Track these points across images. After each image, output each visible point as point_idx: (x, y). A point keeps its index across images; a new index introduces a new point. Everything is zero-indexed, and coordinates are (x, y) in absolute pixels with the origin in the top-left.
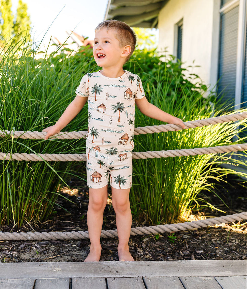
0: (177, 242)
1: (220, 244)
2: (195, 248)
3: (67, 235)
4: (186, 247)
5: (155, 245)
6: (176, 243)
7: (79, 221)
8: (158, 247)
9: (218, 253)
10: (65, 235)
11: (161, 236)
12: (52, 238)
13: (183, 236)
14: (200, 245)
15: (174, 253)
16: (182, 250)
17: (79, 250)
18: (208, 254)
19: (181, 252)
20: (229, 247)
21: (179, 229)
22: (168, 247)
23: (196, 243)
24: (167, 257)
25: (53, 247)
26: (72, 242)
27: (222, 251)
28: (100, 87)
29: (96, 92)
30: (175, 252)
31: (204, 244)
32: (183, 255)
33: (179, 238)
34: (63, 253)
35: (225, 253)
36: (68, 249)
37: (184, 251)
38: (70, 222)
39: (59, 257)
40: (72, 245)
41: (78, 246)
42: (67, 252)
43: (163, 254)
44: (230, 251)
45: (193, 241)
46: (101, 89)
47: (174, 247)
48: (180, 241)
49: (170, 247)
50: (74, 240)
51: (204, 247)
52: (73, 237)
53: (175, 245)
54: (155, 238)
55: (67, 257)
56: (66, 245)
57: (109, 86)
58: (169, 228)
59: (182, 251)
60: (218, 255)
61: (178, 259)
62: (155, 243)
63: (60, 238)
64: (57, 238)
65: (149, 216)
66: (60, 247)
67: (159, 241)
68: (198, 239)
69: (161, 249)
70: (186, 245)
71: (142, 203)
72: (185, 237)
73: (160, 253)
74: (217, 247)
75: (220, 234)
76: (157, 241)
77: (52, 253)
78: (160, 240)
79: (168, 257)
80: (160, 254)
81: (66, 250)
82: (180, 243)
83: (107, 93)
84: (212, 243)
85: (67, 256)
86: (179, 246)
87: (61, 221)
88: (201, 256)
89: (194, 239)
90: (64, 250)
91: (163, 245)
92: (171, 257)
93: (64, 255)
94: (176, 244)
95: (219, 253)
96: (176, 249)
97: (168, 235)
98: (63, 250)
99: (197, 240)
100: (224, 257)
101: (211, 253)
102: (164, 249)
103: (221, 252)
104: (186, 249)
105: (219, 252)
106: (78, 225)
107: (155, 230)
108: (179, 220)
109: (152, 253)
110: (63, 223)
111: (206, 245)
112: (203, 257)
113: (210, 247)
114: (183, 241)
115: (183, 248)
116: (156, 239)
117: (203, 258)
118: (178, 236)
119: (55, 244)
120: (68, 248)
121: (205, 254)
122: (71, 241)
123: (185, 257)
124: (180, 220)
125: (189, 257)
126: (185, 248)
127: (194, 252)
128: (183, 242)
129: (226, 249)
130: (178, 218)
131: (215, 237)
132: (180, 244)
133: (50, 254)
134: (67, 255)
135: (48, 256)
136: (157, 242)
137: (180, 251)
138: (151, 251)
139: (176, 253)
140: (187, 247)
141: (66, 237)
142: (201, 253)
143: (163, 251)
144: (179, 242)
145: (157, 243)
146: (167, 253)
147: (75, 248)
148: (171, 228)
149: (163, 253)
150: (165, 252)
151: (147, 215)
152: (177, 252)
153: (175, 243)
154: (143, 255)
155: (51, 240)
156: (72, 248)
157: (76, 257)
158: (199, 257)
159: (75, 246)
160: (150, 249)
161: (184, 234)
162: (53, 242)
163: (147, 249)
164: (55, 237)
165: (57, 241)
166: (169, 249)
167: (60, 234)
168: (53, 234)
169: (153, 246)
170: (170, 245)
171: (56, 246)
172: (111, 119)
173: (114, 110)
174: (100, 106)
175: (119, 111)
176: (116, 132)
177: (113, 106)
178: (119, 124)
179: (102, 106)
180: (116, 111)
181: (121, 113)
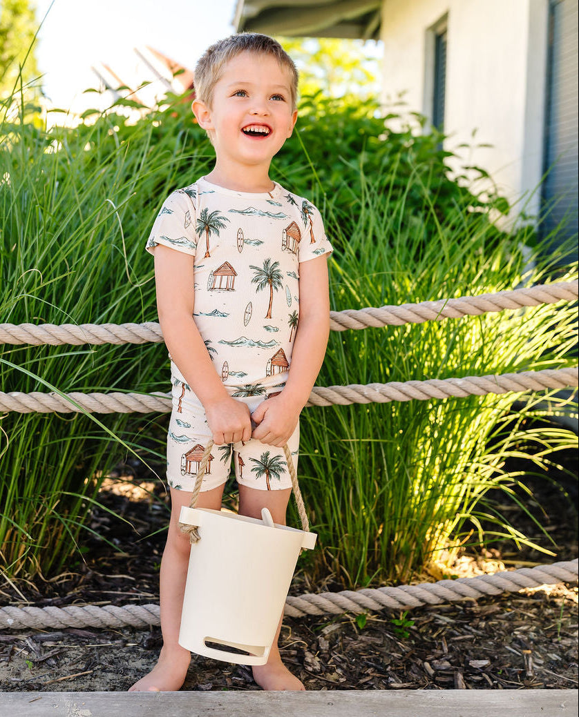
0: (417, 636)
1: (536, 643)
2: (467, 653)
3: (113, 615)
4: (442, 649)
5: (355, 645)
6: (416, 640)
7: (149, 575)
8: (365, 651)
9: (530, 668)
10: (108, 615)
11: (374, 618)
12: (71, 624)
13: (436, 618)
14: (480, 645)
15: (408, 667)
16: (430, 657)
17: (144, 656)
18: (503, 671)
19: (427, 665)
20: (562, 651)
21: (422, 600)
22: (392, 649)
23: (471, 640)
24: (387, 678)
25: (74, 649)
26: (128, 633)
27: (541, 662)
28: (218, 216)
29: (208, 231)
30: (411, 664)
31: (491, 643)
32: (432, 672)
33: (424, 625)
34: (100, 664)
35: (550, 669)
36: (115, 655)
37: (436, 661)
38: (125, 576)
39: (89, 677)
40: (127, 642)
41: (143, 647)
42: (112, 663)
43: (377, 670)
44: (564, 661)
45: (463, 634)
46: (222, 221)
47: (408, 648)
48: (427, 632)
49: (399, 650)
50: (133, 629)
51: (492, 651)
52: (128, 619)
53: (410, 645)
54: (355, 623)
55: (110, 676)
56: (110, 643)
57: (242, 212)
58: (394, 598)
59: (430, 662)
60: (530, 674)
61: (417, 683)
62: (355, 639)
63: (93, 623)
64: (87, 623)
65: (341, 563)
66: (92, 649)
67: (367, 633)
68: (477, 628)
69: (371, 654)
70: (441, 644)
71: (322, 525)
72: (440, 622)
73: (369, 667)
74: (529, 652)
75: (539, 614)
76: (361, 632)
77: (70, 665)
78: (371, 629)
79: (391, 679)
80: (369, 671)
81: (110, 656)
82: (425, 638)
83: (240, 232)
84: (516, 640)
85: (110, 674)
86: (424, 649)
87: (101, 575)
88: (484, 675)
89: (466, 626)
90: (103, 657)
91: (377, 645)
92: (400, 677)
93: (104, 670)
94: (413, 642)
95: (533, 668)
96: (412, 656)
97: (393, 616)
98: (99, 656)
99: (474, 630)
100: (546, 679)
101: (511, 667)
102: (380, 655)
103: (539, 665)
104: (441, 656)
105: (534, 664)
106: (147, 586)
107: (355, 601)
108: (426, 572)
109: (347, 666)
110: (106, 579)
111: (498, 646)
112: (487, 677)
113: (510, 652)
114: (433, 632)
115: (433, 653)
116: (358, 628)
117: (489, 680)
118: (421, 618)
119: (79, 640)
120: (114, 651)
121: (495, 671)
122: (123, 632)
123: (437, 678)
124: (429, 571)
125: (448, 679)
126: (439, 652)
127: (463, 665)
128: (435, 636)
129: (554, 657)
130: (425, 567)
131: (524, 622)
132: (425, 641)
133: (63, 667)
134: (111, 672)
135: (57, 674)
136: (360, 634)
137: (424, 661)
138: (344, 661)
139: (413, 667)
140: (446, 649)
141: (111, 621)
142: (483, 668)
143: (376, 660)
144: (423, 634)
145: (360, 638)
146: (387, 666)
147: (133, 650)
148: (399, 597)
149: (375, 668)
150: (381, 664)
151: (337, 560)
152: (417, 665)
153: (412, 637)
154: (320, 673)
155: (70, 627)
156: (126, 653)
157: (135, 676)
158: (478, 678)
159: (134, 647)
160: (340, 655)
161: (439, 612)
162: (75, 634)
163: (332, 654)
164: (80, 621)
165: (85, 632)
166: (393, 656)
167: (92, 613)
168: (74, 613)
169: (349, 648)
170: (398, 645)
171: (82, 646)
172: (247, 311)
173: (258, 284)
174: (219, 269)
175: (271, 286)
176: (260, 345)
177: (255, 270)
178: (268, 322)
179: (227, 269)
180: (262, 285)
181: (274, 291)
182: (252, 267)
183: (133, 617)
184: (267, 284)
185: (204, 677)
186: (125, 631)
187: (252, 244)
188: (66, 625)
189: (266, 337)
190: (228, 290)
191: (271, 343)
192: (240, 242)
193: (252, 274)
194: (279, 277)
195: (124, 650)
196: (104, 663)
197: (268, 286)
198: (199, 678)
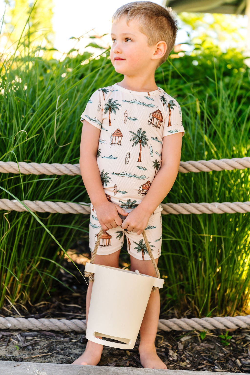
0: (234, 345)
3: (65, 324)
4: (247, 353)
5: (198, 348)
6: (233, 347)
8: (204, 351)
10: (62, 324)
11: (211, 335)
12: (42, 328)
13: (246, 336)
15: (227, 362)
16: (240, 357)
17: (81, 347)
19: (238, 361)
22: (219, 351)
24: (214, 367)
25: (43, 342)
26: (73, 335)
29: (110, 111)
30: (229, 360)
32: (240, 365)
33: (239, 339)
34: (56, 350)
36: (65, 346)
37: (243, 359)
38: (76, 305)
39: (49, 356)
40: (72, 339)
41: (80, 342)
42: (62, 350)
43: (209, 362)
46: (118, 106)
47: (228, 352)
48: (240, 343)
49: (223, 352)
50: (75, 333)
52: (73, 327)
54: (200, 336)
56: (62, 339)
58: (222, 323)
59: (240, 359)
61: (231, 370)
62: (199, 345)
63: (54, 328)
64: (51, 328)
65: (195, 304)
66: (53, 342)
67: (206, 342)
69: (207, 353)
70: (247, 350)
72: (248, 338)
73: (204, 360)
77: (40, 350)
78: (208, 340)
79: (216, 367)
80: (204, 362)
81: (62, 346)
82: (239, 347)
83: (126, 112)
85: (61, 356)
86: (237, 352)
87: (63, 304)
90: (58, 346)
91: (211, 349)
92: (222, 366)
93: (58, 353)
94: (231, 349)
96: (230, 356)
98: (56, 346)
102: (212, 354)
104: (247, 357)
107: (199, 324)
109: (193, 359)
110: (65, 306)
114: (244, 344)
115: (243, 355)
116: (201, 339)
118: (238, 336)
119: (46, 337)
120: (65, 344)
122: (70, 334)
123: (243, 368)
124: (246, 311)
125: (249, 369)
126: (246, 355)
128: (244, 346)
130: (243, 309)
132: (239, 348)
133: (36, 351)
134: (61, 354)
135: (32, 354)
136: (202, 342)
137: (237, 359)
138: (191, 356)
139: (229, 362)
141: (64, 328)
143: (209, 357)
144: (238, 345)
145: (202, 344)
147: (75, 344)
148: (224, 323)
150: (212, 359)
151: (193, 302)
152: (232, 361)
153: (231, 346)
154: (176, 361)
155: (42, 330)
156: (71, 345)
157: (74, 357)
159: (75, 342)
160: (189, 353)
161: (248, 333)
162: (44, 334)
163: (185, 352)
164: (47, 327)
165: (50, 333)
166: (219, 355)
167: (54, 323)
168: (44, 322)
169: (195, 349)
170: (223, 349)
171: (47, 340)
172: (127, 156)
173: (133, 142)
174: (115, 133)
175: (141, 144)
176: (135, 176)
177: (133, 134)
178: (139, 164)
179: (118, 133)
180: (136, 143)
181: (142, 147)
182: (131, 132)
183: (76, 326)
184: (138, 143)
185: (112, 360)
186: (72, 333)
187: (132, 120)
188: (40, 329)
189: (139, 173)
190: (118, 145)
191: (142, 177)
192: (126, 118)
193: (131, 136)
194: (146, 139)
195: (70, 343)
196: (58, 350)
197: (139, 144)
198: (109, 360)
